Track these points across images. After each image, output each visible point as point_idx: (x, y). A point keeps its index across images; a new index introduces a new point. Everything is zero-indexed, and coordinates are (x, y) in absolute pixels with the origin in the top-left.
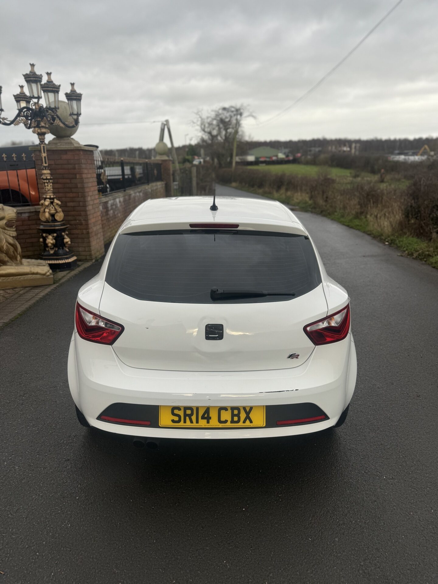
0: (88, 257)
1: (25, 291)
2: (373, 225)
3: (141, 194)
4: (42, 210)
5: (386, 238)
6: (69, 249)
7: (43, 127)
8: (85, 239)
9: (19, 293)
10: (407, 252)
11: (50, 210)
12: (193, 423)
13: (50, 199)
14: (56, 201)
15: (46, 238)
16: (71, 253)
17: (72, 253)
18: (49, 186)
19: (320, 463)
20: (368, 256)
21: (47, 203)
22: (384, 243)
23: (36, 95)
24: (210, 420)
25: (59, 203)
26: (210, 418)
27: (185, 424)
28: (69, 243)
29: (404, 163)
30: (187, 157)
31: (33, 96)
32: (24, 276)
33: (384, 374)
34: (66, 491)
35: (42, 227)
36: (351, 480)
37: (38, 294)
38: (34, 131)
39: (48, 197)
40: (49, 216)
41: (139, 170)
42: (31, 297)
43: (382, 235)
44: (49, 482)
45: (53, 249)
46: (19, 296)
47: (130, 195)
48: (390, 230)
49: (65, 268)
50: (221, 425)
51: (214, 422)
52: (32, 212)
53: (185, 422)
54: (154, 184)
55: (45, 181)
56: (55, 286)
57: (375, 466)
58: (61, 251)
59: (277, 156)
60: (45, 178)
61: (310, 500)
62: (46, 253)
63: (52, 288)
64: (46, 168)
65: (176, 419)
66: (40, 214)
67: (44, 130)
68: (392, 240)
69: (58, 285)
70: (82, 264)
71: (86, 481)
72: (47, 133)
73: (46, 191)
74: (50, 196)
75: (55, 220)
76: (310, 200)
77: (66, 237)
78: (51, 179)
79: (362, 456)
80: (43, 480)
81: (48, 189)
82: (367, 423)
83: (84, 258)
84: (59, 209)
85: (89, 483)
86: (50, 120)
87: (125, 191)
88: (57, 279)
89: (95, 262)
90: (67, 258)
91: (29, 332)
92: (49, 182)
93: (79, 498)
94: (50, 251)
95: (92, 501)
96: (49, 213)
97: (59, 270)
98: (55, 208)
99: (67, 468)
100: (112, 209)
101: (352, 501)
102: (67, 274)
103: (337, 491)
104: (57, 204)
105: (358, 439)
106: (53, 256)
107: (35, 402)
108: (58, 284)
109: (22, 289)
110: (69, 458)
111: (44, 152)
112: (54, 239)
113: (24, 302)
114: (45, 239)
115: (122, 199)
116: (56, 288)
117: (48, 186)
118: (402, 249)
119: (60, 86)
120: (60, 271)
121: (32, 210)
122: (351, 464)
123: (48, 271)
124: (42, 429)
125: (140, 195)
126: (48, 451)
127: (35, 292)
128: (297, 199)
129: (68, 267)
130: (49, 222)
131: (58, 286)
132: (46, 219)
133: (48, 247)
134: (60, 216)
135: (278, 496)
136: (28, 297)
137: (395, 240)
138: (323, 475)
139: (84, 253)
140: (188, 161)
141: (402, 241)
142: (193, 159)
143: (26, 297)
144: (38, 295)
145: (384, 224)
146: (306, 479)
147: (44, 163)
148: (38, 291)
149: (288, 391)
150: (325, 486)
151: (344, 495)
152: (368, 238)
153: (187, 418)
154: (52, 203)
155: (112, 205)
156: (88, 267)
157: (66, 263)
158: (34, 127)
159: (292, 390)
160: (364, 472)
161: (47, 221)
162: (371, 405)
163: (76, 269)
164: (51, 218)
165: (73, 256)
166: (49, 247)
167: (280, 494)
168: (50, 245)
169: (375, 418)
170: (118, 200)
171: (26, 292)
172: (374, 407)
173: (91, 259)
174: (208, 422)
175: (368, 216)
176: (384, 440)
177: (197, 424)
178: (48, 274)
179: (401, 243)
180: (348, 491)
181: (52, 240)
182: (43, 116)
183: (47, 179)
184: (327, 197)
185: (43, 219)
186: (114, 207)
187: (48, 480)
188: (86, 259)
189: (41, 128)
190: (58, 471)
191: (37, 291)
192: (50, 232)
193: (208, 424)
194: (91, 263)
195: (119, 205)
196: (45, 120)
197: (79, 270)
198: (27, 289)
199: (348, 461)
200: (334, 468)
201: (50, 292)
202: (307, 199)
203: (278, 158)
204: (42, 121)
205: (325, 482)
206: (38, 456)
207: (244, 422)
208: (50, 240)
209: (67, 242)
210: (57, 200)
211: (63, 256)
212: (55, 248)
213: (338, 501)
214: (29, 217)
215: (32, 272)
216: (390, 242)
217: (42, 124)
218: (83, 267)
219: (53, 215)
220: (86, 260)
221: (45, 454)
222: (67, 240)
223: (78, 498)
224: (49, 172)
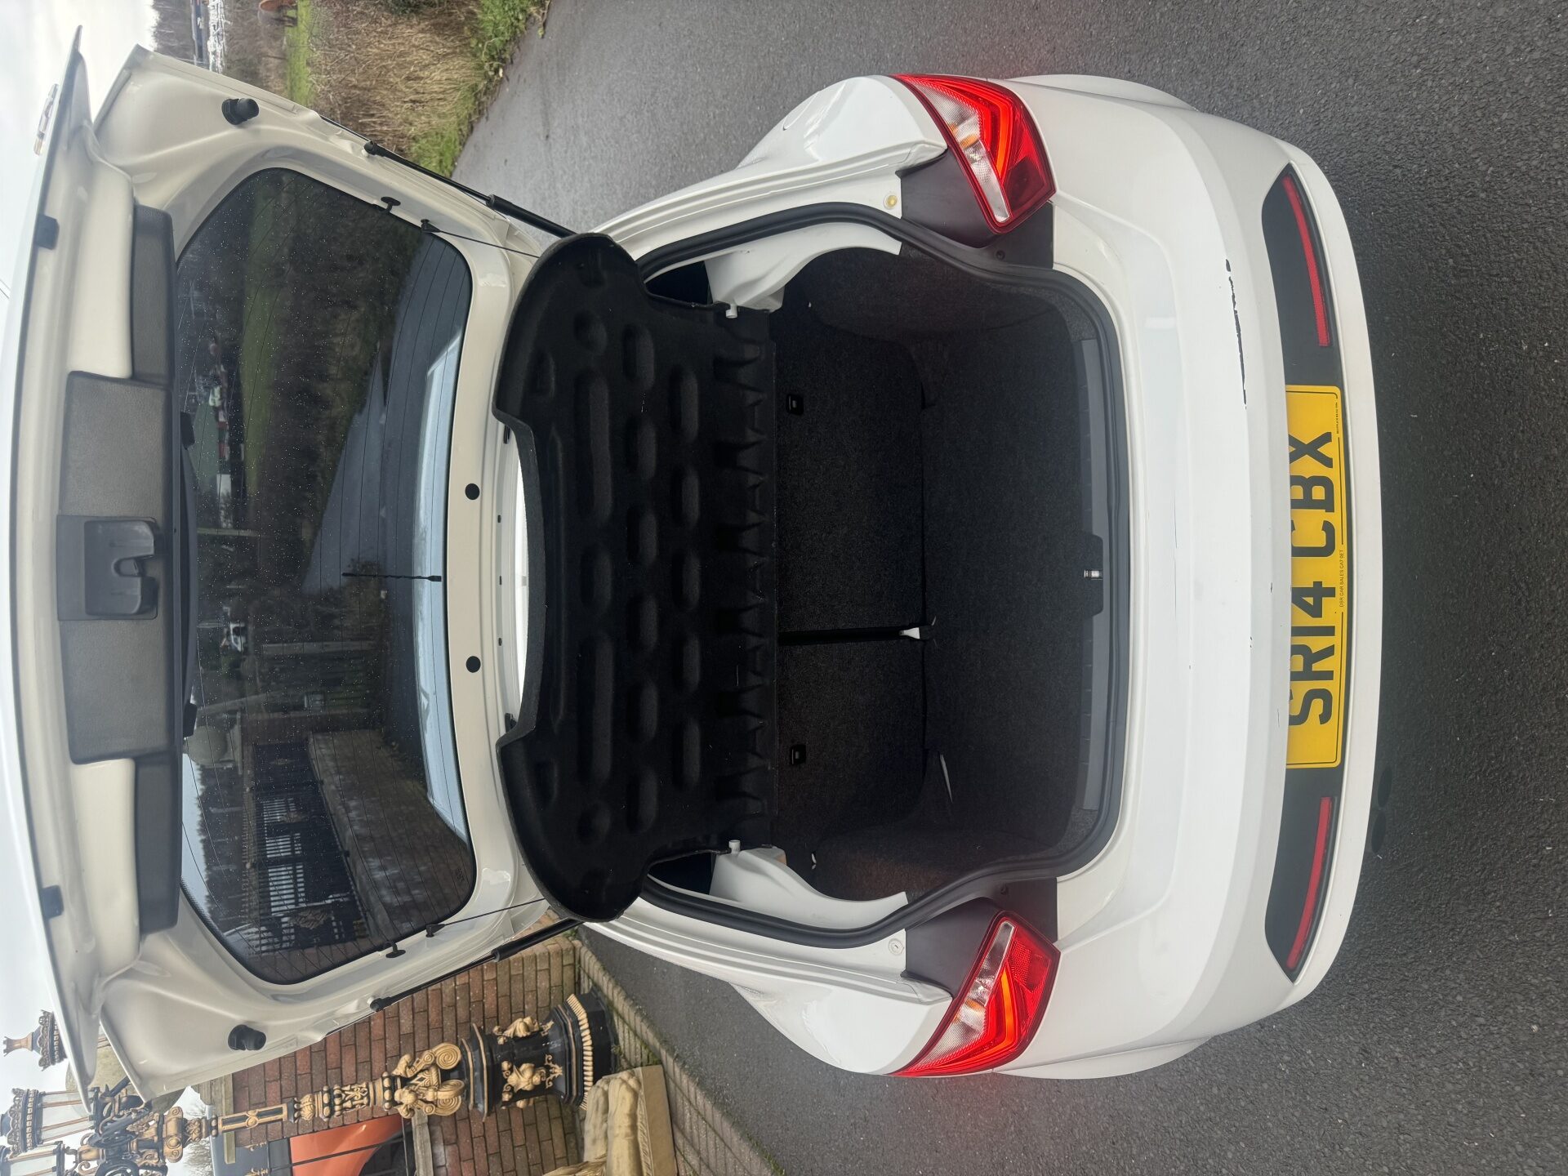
0: (568, 960)
1: (688, 1148)
2: (441, 116)
3: (353, 804)
4: (428, 1110)
5: (486, 75)
6: (547, 1021)
7: (159, 1131)
8: (513, 972)
9: (696, 1168)
10: (532, 9)
11: (428, 1087)
12: (1334, 646)
13: (393, 1089)
14: (399, 1071)
15: (516, 1090)
16: (556, 1012)
17: (557, 1009)
18: (352, 1094)
19: (1378, 221)
20: (547, 124)
21: (405, 1097)
22: (501, 81)
23: (53, 1161)
24: (1324, 586)
25: (406, 1058)
26: (1318, 584)
27: (1336, 675)
28: (528, 1020)
29: (231, 37)
30: (224, 670)
31: (54, 1169)
32: (642, 1154)
33: (997, 39)
34: (1506, 1065)
35: (483, 1107)
36: (1452, 109)
37: (699, 1113)
38: (174, 1158)
39: (387, 1095)
40: (448, 1088)
41: (277, 813)
42: (711, 1134)
43: (474, 88)
44: (1464, 1118)
45: (548, 1068)
46: (708, 1166)
47: (358, 837)
48: (458, 62)
49: (605, 1029)
50: (1341, 546)
51: (1328, 571)
52: (431, 1134)
53: (1328, 675)
54: (318, 767)
55: (337, 1108)
56: (670, 1060)
57: (1390, 33)
58: (555, 1045)
59: (216, 409)
60: (327, 1110)
61: (1545, 242)
62: (562, 1087)
63: (677, 1070)
64: (296, 1110)
65: (1317, 706)
66: (440, 1112)
67: (171, 1128)
68: (493, 58)
69: (667, 1051)
70: (589, 977)
71: (1459, 998)
72: (179, 1115)
73: (368, 1104)
74: (384, 1089)
75: (461, 1070)
76: (355, 307)
77: (509, 1032)
78: (330, 1092)
79: (1344, 79)
80: (1455, 1140)
81: (362, 1098)
82: (1200, 77)
83: (568, 973)
84: (426, 1057)
85: (1466, 986)
86: (136, 1111)
87: (347, 854)
88: (645, 1052)
89: (580, 939)
90: (576, 1023)
91: (842, 1146)
92: (339, 1096)
93: (1538, 1024)
94: (556, 1075)
95: (1549, 978)
96: (438, 1088)
97: (613, 1045)
98: (422, 1071)
99: (1400, 1056)
100: (409, 892)
101: (1551, 98)
102: (624, 1022)
103: (1506, 154)
104: (409, 1066)
105: (1271, 99)
106: (570, 1066)
107: (1117, 1146)
108: (663, 1052)
109: (681, 1159)
110: (1357, 1049)
111: (244, 1118)
112: (519, 1066)
113: (729, 1154)
114: (520, 1094)
115: (375, 863)
116: (677, 1058)
117: (352, 1099)
118: (522, 26)
119: (16, 1092)
120: (617, 1041)
121: (427, 1136)
122: (1379, 116)
123: (624, 1082)
124: (1233, 1129)
125: (356, 808)
126: (1327, 1116)
127: (694, 1120)
128: (352, 346)
129: (601, 1019)
130: (467, 1086)
131: (671, 1051)
132: (456, 1095)
133: (543, 1083)
134: (447, 1055)
135: (1529, 351)
136: (711, 1143)
137: (490, 48)
138: (1429, 206)
139: (555, 974)
140: (235, 665)
141: (496, 25)
142: (229, 650)
143: (712, 1151)
144: (702, 1112)
145: (439, 82)
146: (1451, 261)
147: (279, 1117)
148: (690, 1112)
149: (1234, 296)
150: (1483, 195)
151: (1523, 129)
152: (482, 130)
153: (1317, 667)
154: (406, 1082)
155: (397, 893)
156: (599, 959)
157: (590, 1028)
158: (162, 1156)
159: (1232, 282)
160: (1416, 67)
161: (465, 1092)
162: (1126, 70)
163: (606, 996)
164: (453, 1082)
165: (567, 1007)
166: (543, 1080)
167: (1521, 348)
168: (537, 1079)
169: (1178, 50)
170: (379, 875)
171: (692, 1145)
172: (1133, 57)
173: (571, 952)
174: (1331, 592)
175: (413, 131)
176: (1276, 12)
177: (1338, 631)
178: (632, 1082)
179: (501, 28)
180: (1505, 116)
181: (521, 1073)
182: (125, 1132)
183: (331, 1105)
184: (350, 258)
185: (456, 1105)
186: (401, 885)
187: (1452, 1120)
188: (574, 965)
189: (164, 1136)
190: (1413, 1086)
191: (687, 1115)
192: (497, 1081)
193: (1338, 592)
194: (584, 950)
195: (393, 871)
196: (137, 1126)
197: (611, 986)
198: (680, 1141)
199: (1367, 125)
200: (1398, 171)
201: (691, 1075)
202: (355, 315)
203: (222, 407)
204: (141, 1134)
205: (1463, 198)
206: (1347, 1149)
207: (1328, 462)
208: (523, 1078)
209: (527, 1028)
210: (395, 1067)
211: (568, 1038)
212: (547, 1063)
213: (1549, 148)
214: (446, 1143)
215: (629, 1131)
216: (495, 64)
217: (150, 1133)
218: (601, 974)
219: (445, 1076)
220: (577, 964)
221: (1341, 1124)
222: (519, 1028)
223: (1535, 1028)
224: (306, 1100)
